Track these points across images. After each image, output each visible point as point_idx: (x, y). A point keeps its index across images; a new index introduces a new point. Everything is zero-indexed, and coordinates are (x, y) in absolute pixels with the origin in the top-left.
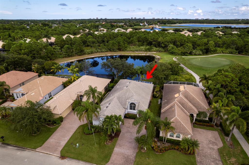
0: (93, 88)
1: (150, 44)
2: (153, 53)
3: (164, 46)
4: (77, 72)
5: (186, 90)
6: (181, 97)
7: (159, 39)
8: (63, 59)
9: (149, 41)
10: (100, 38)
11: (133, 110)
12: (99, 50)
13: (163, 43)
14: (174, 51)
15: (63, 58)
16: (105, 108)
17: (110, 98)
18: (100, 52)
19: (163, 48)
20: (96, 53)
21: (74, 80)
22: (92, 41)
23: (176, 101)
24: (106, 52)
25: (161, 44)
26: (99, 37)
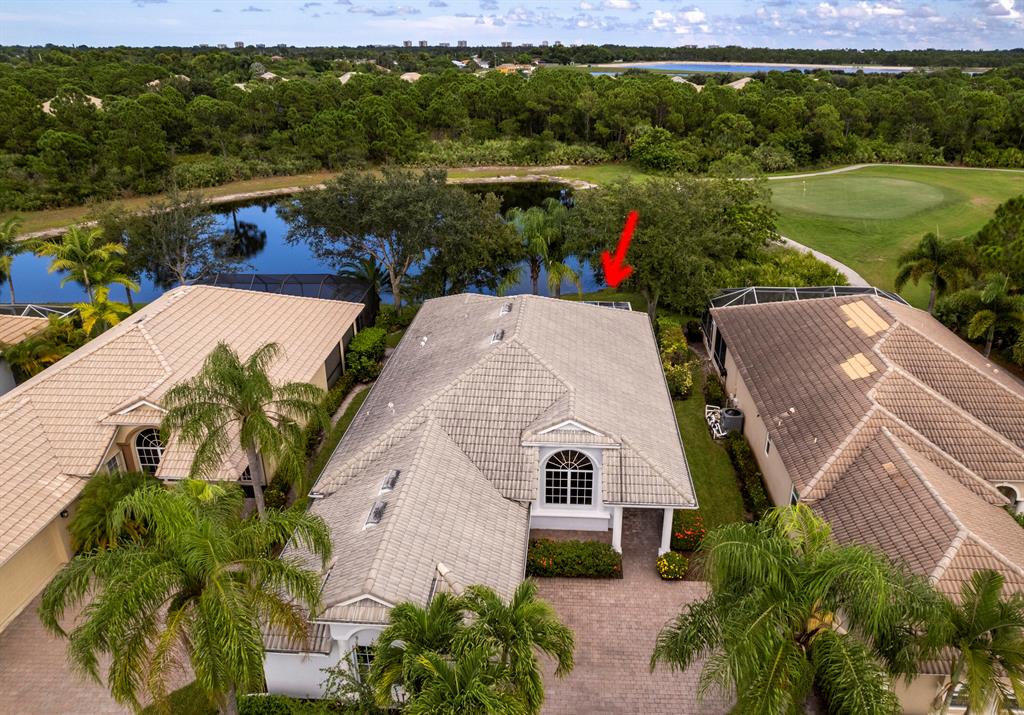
0: (244, 359)
1: (532, 124)
2: (558, 170)
3: (608, 131)
4: (121, 271)
5: (902, 327)
6: (896, 377)
7: (576, 99)
8: (38, 214)
9: (527, 114)
10: (260, 105)
11: (573, 501)
12: (264, 166)
13: (600, 116)
14: (664, 154)
15: (40, 208)
16: (364, 524)
17: (389, 433)
18: (266, 174)
19: (602, 142)
20: (247, 178)
21: (101, 327)
22: (219, 113)
23: (877, 406)
24: (303, 172)
25: (593, 121)
26: (253, 105)
